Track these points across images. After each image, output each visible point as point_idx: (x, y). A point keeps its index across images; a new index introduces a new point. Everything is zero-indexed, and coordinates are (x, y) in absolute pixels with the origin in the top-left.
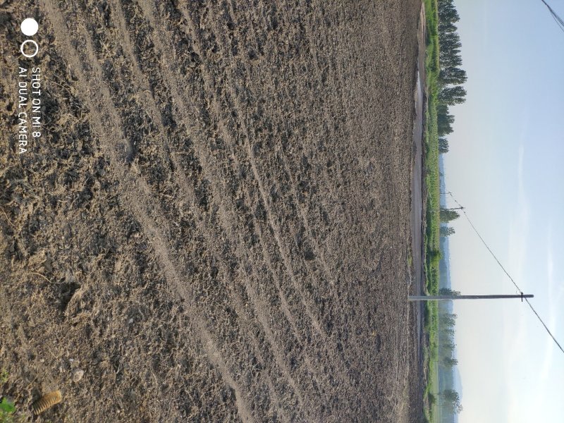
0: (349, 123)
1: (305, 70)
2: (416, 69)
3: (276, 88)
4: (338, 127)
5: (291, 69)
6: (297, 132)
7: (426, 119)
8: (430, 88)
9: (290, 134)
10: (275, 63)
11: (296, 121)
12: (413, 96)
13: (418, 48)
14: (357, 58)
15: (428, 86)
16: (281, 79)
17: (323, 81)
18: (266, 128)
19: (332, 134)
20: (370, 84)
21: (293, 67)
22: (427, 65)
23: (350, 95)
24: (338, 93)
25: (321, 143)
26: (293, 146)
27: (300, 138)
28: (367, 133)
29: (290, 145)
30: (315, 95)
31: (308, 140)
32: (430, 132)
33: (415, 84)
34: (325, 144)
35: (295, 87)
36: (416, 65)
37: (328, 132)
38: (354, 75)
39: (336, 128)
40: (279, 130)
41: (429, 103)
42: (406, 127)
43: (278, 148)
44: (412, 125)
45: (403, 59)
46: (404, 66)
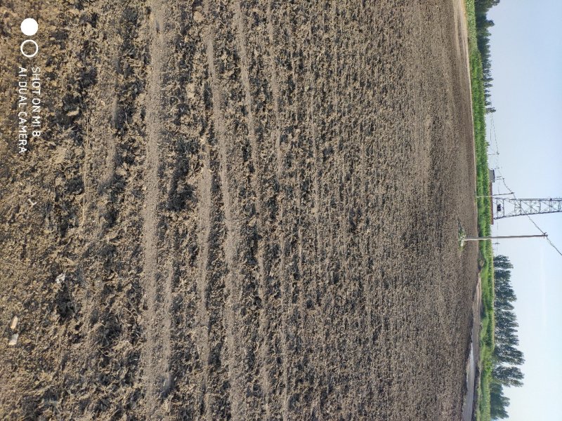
0: (395, 388)
2: (469, 341)
3: (326, 339)
4: (382, 391)
5: (344, 322)
6: (338, 388)
7: (477, 396)
8: (483, 363)
9: (331, 390)
10: (329, 316)
11: (340, 377)
12: (465, 368)
13: (473, 320)
14: (410, 322)
15: (482, 360)
16: (333, 331)
17: (374, 339)
18: (307, 380)
19: (375, 397)
20: (421, 349)
21: (347, 321)
22: (482, 338)
23: (399, 357)
24: (388, 353)
25: (363, 404)
26: (332, 404)
27: (341, 395)
28: (413, 401)
29: (329, 402)
30: (364, 353)
31: (349, 400)
32: (482, 412)
33: (468, 355)
34: (366, 407)
35: (345, 341)
36: (470, 336)
37: (371, 394)
38: (406, 338)
39: (381, 391)
40: (320, 384)
41: (482, 379)
42: (455, 401)
43: (315, 404)
44: (462, 401)
45: (457, 329)
46: (458, 336)
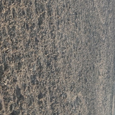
1: (24, 13)
